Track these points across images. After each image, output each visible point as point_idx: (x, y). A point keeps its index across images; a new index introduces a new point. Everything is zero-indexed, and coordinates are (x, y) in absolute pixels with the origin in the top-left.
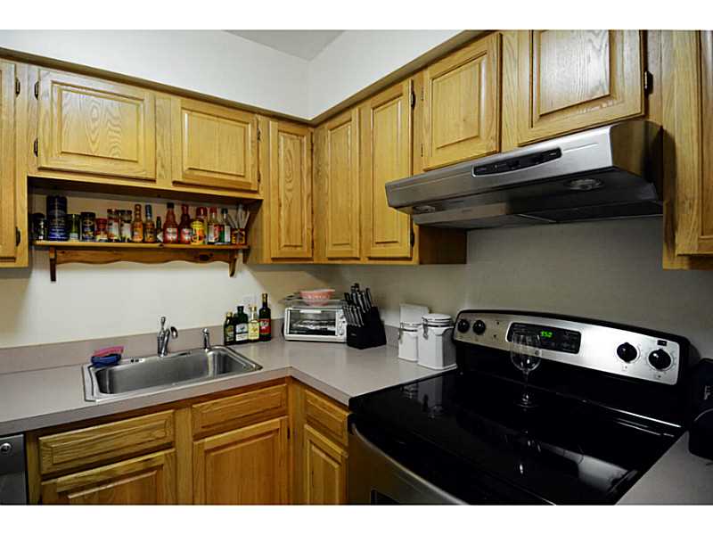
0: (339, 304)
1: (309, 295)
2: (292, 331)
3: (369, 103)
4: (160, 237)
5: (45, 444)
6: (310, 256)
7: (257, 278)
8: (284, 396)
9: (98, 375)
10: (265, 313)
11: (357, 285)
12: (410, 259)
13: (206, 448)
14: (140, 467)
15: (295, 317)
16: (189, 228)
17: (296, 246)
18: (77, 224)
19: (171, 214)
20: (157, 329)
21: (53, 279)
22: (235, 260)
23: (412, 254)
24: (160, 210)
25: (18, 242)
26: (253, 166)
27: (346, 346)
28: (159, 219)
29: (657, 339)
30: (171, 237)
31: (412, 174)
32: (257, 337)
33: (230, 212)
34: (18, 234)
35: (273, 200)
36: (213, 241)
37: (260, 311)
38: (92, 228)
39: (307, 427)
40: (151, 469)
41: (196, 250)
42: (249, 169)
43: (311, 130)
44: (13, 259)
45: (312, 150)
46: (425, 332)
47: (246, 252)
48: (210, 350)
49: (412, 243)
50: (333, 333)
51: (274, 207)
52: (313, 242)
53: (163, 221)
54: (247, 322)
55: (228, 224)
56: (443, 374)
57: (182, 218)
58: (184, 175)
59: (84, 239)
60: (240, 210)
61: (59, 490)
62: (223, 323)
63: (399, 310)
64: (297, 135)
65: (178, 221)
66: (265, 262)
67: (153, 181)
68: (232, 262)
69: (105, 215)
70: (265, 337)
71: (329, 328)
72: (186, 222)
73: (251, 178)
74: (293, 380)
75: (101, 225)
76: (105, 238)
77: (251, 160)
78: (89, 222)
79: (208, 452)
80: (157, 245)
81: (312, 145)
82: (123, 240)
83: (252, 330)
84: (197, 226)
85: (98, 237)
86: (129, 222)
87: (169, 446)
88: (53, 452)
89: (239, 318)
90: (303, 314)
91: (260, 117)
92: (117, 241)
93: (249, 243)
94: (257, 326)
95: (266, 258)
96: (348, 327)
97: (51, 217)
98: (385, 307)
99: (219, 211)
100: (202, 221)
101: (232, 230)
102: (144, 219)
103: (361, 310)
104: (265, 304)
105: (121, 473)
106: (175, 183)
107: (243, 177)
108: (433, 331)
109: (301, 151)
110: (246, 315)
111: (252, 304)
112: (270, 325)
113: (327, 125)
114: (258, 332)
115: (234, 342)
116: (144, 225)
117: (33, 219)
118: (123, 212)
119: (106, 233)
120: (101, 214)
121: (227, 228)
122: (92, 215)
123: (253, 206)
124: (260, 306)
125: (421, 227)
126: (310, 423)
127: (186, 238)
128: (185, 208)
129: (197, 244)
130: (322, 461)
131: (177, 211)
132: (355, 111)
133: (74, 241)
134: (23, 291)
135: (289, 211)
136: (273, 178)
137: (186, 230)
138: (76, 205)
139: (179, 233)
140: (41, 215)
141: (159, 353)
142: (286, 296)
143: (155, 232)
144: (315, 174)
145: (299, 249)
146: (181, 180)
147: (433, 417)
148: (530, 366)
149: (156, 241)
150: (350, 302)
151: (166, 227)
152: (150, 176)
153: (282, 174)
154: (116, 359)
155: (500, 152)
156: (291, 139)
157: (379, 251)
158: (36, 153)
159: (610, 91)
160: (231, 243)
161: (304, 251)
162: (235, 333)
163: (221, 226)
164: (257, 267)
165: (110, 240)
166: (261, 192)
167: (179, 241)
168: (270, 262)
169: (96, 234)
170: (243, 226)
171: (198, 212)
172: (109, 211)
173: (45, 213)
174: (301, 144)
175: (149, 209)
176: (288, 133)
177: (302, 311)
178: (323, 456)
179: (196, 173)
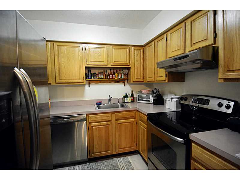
0: (151, 93)
1: (143, 91)
2: (139, 100)
3: (156, 40)
4: (109, 77)
5: (90, 117)
6: (143, 80)
7: (130, 87)
8: (135, 114)
9: (97, 106)
10: (132, 95)
11: (156, 88)
12: (166, 81)
13: (118, 122)
14: (105, 124)
15: (140, 97)
16: (115, 75)
17: (139, 78)
18: (93, 75)
19: (111, 72)
20: (108, 98)
21: (89, 87)
22: (125, 82)
23: (166, 79)
24: (108, 71)
25: (84, 79)
26: (128, 59)
27: (153, 104)
28: (108, 73)
29: (228, 101)
30: (111, 77)
31: (166, 59)
32: (130, 101)
33: (123, 70)
34: (84, 78)
35: (133, 67)
36: (120, 78)
37: (131, 95)
38: (96, 76)
39: (140, 121)
40: (107, 125)
41: (116, 80)
42: (127, 60)
43: (143, 47)
44: (83, 83)
45: (143, 53)
46: (172, 100)
47: (127, 80)
48: (119, 103)
49: (166, 76)
50: (149, 101)
51: (133, 69)
52: (144, 77)
53: (109, 73)
54: (128, 97)
55: (123, 73)
56: (176, 111)
57: (113, 73)
58: (113, 63)
59: (94, 78)
60: (126, 70)
61: (92, 126)
62: (122, 98)
63: (167, 95)
64: (139, 49)
65: (112, 73)
66: (131, 82)
67: (107, 65)
68: (124, 83)
69: (98, 73)
70: (132, 101)
71: (149, 100)
72: (114, 74)
73: (128, 62)
74: (137, 111)
75: (97, 75)
76: (98, 78)
77: (128, 57)
78: (95, 75)
79: (118, 123)
80: (108, 79)
81: (144, 51)
82: (101, 78)
83: (129, 99)
84: (116, 74)
85: (97, 78)
86: (102, 74)
87: (110, 121)
88: (91, 118)
89: (126, 96)
90: (142, 96)
91: (130, 47)
92: (100, 78)
93: (128, 78)
94: (130, 98)
95: (132, 82)
96: (153, 99)
97: (89, 74)
98: (164, 94)
99: (121, 70)
100: (117, 73)
101: (124, 75)
102: (105, 74)
103: (156, 95)
104: (132, 93)
105: (102, 124)
106: (111, 65)
107: (126, 62)
108: (174, 100)
109: (141, 53)
110: (127, 96)
111: (129, 93)
112: (133, 98)
113: (147, 46)
114: (130, 100)
115: (125, 102)
116: (105, 75)
117: (86, 74)
118: (101, 72)
119: (98, 77)
120: (97, 73)
121: (123, 75)
122: (96, 73)
123: (129, 69)
124: (131, 94)
125: (168, 72)
126: (141, 121)
127: (114, 77)
128: (114, 70)
129: (116, 78)
130: (143, 129)
131: (112, 71)
132: (153, 43)
133: (93, 79)
134: (84, 89)
135: (137, 69)
136: (133, 61)
137: (114, 76)
138: (93, 71)
139: (112, 76)
140: (87, 74)
141: (109, 103)
142: (137, 91)
143: (108, 76)
144: (144, 59)
145: (140, 79)
146: (112, 64)
147: (174, 123)
148: (195, 108)
149: (108, 78)
150: (154, 93)
151: (110, 75)
152: (106, 64)
153: (135, 60)
154: (101, 104)
155: (185, 53)
156: (138, 51)
157: (158, 79)
158: (86, 62)
159: (207, 37)
160: (124, 78)
161: (142, 80)
162: (125, 100)
163: (122, 74)
164: (130, 84)
165: (99, 78)
166: (130, 65)
167: (112, 78)
168: (133, 82)
169: (96, 77)
170: (127, 74)
171: (116, 71)
172: (99, 72)
173: (87, 73)
174: (140, 51)
175: (106, 71)
176: (137, 49)
177: (141, 95)
178: (143, 127)
179: (115, 62)
